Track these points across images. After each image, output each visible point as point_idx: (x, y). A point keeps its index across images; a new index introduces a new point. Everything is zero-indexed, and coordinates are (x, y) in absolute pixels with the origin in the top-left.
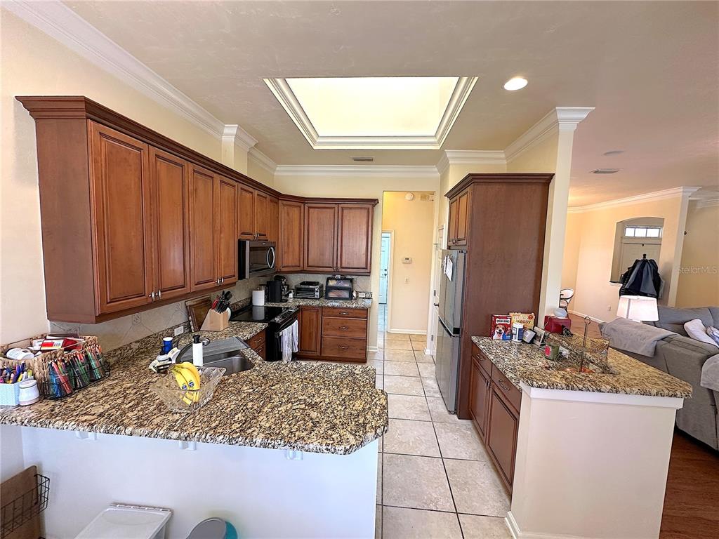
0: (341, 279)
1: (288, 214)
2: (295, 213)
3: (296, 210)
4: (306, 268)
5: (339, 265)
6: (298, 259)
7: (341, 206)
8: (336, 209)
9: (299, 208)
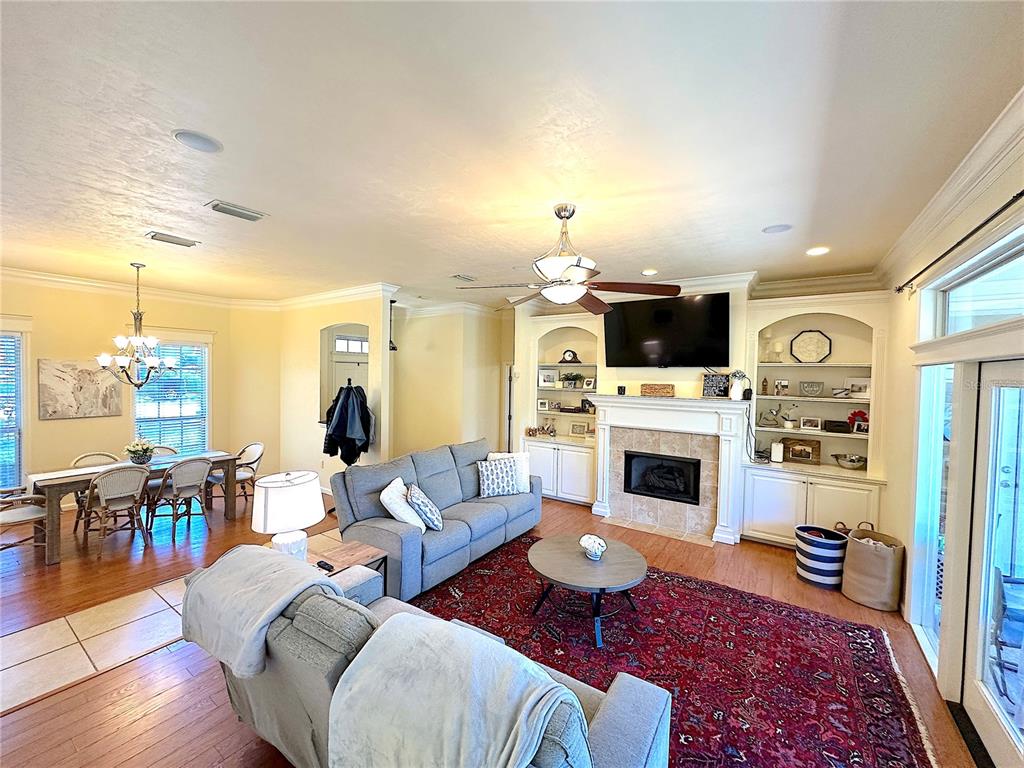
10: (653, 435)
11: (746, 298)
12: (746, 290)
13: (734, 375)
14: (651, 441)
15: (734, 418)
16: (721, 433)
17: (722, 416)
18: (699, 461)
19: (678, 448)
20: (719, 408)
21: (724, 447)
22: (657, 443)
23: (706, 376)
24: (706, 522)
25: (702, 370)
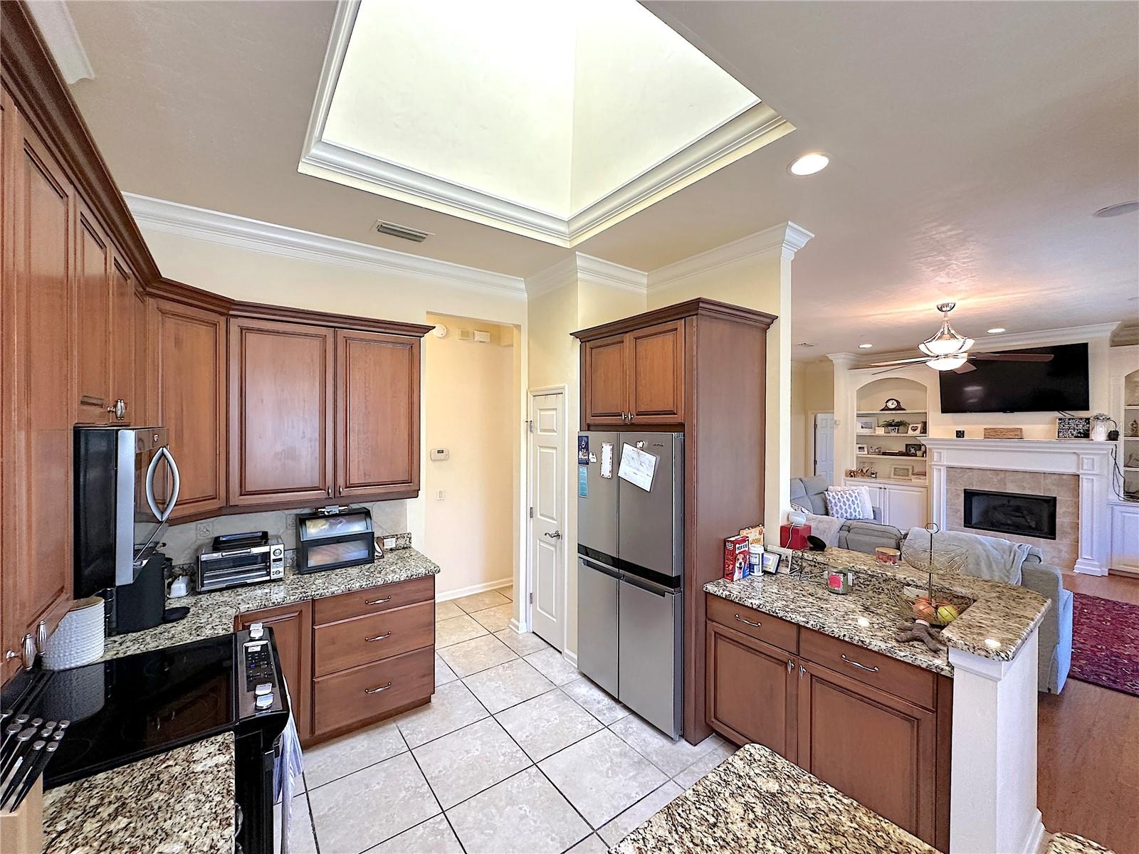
0: (340, 515)
1: (178, 342)
2: (199, 338)
3: (204, 333)
4: (236, 499)
5: (341, 481)
6: (210, 475)
7: (342, 333)
8: (330, 341)
9: (212, 329)
10: (998, 475)
11: (1108, 345)
12: (1108, 339)
13: (1097, 418)
14: (995, 480)
15: (1096, 458)
16: (1081, 471)
17: (1081, 456)
18: (1055, 498)
19: (1027, 486)
20: (1077, 449)
21: (1085, 485)
22: (1003, 482)
23: (1060, 419)
24: (1065, 555)
25: (1057, 414)
